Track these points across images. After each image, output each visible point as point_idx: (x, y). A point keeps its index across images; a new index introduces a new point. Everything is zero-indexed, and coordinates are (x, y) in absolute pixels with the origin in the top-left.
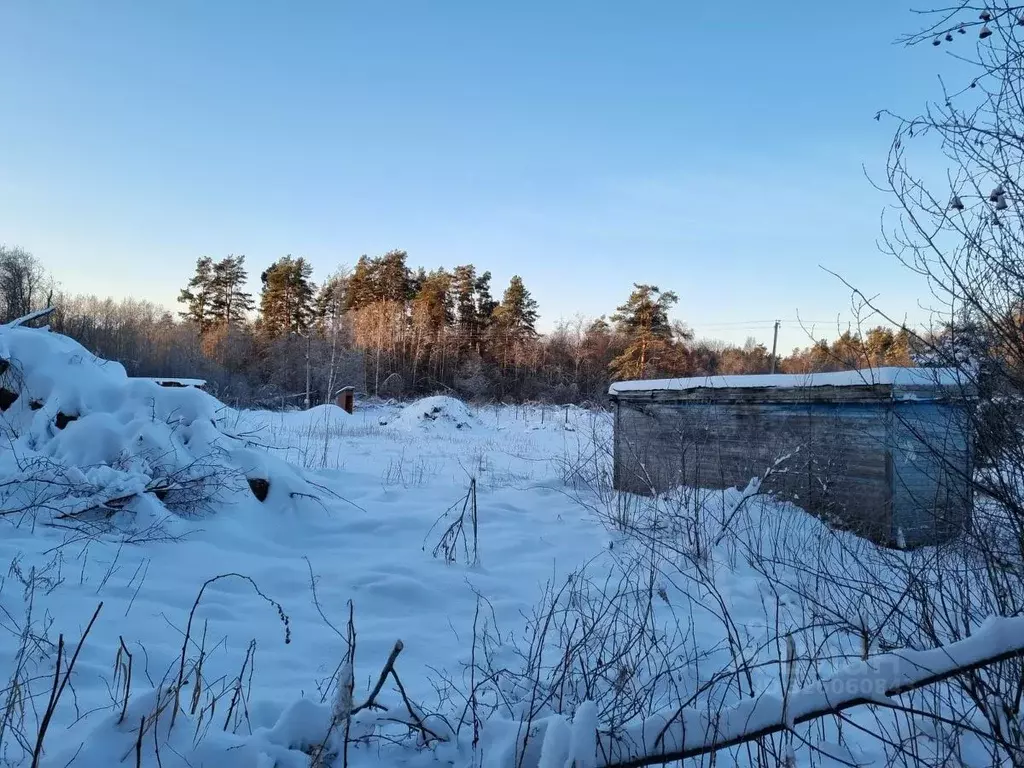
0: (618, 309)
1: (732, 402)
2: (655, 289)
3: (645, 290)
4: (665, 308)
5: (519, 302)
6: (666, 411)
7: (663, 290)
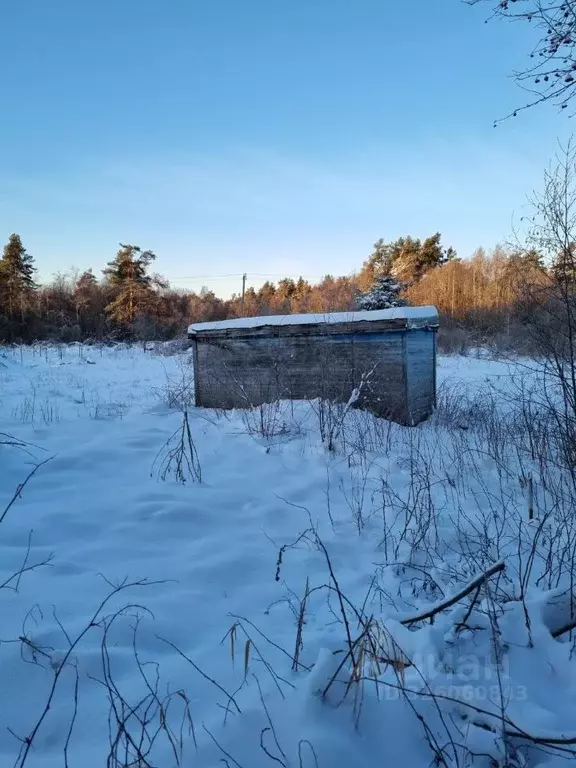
0: (109, 264)
1: (292, 335)
2: (138, 249)
3: (130, 249)
4: (146, 264)
5: (17, 257)
6: (238, 344)
7: (144, 249)
